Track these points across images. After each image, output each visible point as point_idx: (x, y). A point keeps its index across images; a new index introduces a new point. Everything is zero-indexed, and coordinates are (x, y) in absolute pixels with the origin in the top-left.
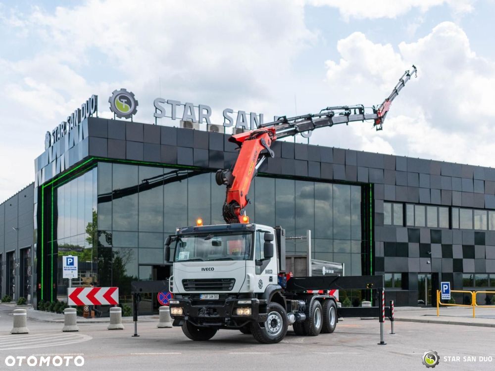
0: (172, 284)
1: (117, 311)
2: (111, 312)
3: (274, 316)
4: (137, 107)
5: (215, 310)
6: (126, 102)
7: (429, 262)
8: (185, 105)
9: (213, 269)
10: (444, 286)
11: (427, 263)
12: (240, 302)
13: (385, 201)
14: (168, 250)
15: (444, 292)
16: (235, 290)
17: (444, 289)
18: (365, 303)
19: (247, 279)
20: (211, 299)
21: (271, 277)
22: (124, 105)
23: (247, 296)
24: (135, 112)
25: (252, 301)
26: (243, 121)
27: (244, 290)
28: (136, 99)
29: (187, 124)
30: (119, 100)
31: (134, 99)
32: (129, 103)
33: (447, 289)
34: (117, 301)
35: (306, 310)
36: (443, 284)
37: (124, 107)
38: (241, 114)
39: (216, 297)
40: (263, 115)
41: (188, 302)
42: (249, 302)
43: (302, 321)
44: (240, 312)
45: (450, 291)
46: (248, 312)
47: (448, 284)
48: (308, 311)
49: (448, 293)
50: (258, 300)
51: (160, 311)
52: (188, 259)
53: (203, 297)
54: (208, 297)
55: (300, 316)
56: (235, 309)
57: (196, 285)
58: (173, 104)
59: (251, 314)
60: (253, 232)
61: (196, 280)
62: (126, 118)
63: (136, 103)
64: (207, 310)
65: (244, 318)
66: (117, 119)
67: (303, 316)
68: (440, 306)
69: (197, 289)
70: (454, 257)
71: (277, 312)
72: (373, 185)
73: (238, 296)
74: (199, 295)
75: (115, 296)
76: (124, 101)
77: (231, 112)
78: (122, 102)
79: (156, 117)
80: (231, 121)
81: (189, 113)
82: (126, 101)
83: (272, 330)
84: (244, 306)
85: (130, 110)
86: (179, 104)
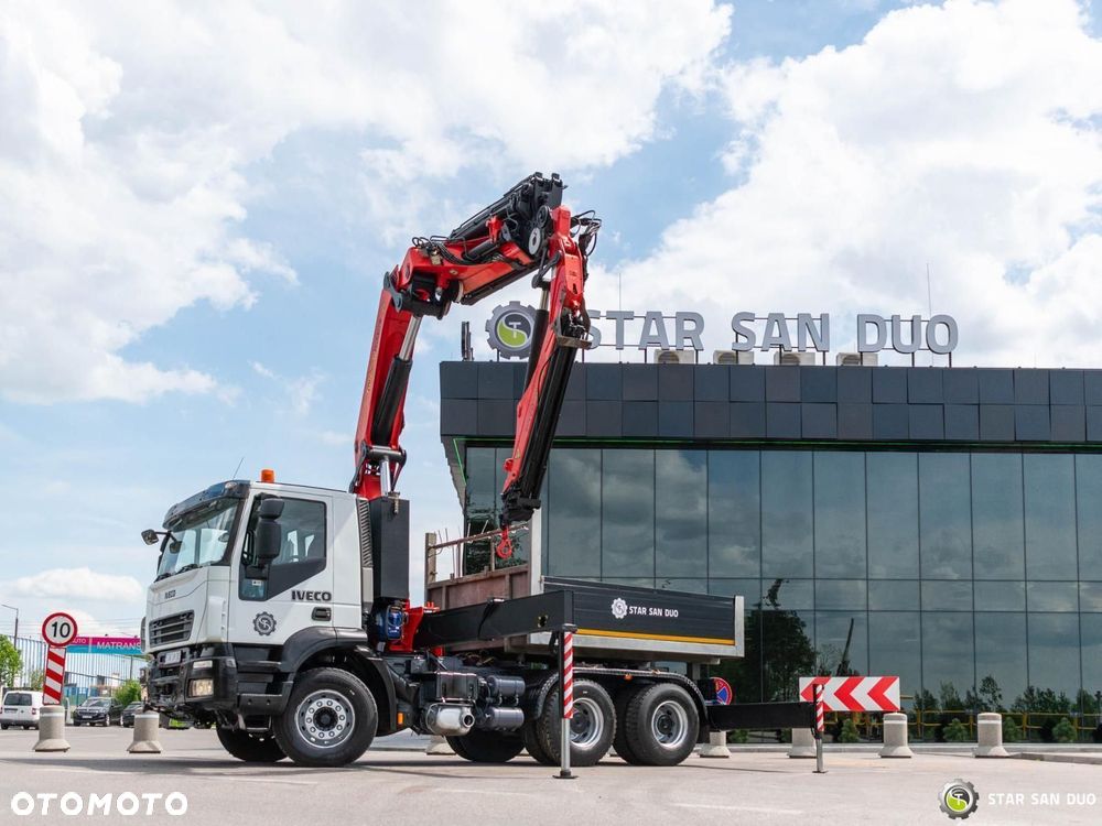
3: (326, 701)
6: (518, 327)
8: (646, 318)
12: (196, 665)
20: (174, 660)
21: (322, 610)
22: (515, 332)
25: (215, 662)
26: (780, 335)
27: (202, 637)
29: (666, 355)
30: (504, 325)
32: (525, 327)
37: (515, 336)
38: (776, 320)
39: (178, 657)
40: (827, 316)
42: (209, 665)
44: (198, 688)
46: (208, 688)
50: (233, 661)
53: (168, 658)
56: (190, 682)
58: (620, 318)
59: (212, 693)
60: (240, 501)
62: (521, 358)
66: (502, 359)
69: (163, 641)
71: (334, 692)
73: (195, 650)
74: (164, 652)
76: (515, 324)
77: (750, 317)
78: (512, 326)
80: (750, 335)
82: (519, 323)
83: (316, 733)
84: (203, 675)
85: (527, 341)
86: (630, 316)
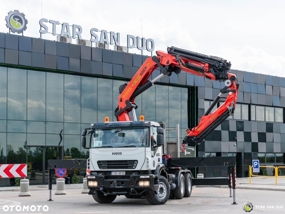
0: (89, 164)
1: (26, 182)
2: (21, 183)
3: (161, 185)
4: (27, 24)
5: (122, 183)
6: (18, 21)
7: (235, 145)
8: (62, 25)
9: (121, 153)
10: (255, 162)
11: (234, 145)
12: (141, 177)
13: (206, 100)
14: (85, 139)
15: (255, 167)
16: (138, 168)
17: (255, 165)
18: (200, 175)
19: (146, 161)
20: (119, 175)
21: (159, 159)
23: (146, 172)
24: (25, 28)
25: (150, 176)
26: (105, 38)
27: (144, 168)
28: (26, 19)
29: (63, 38)
30: (13, 19)
31: (24, 18)
32: (20, 21)
33: (257, 164)
34: (26, 174)
35: (176, 181)
36: (254, 161)
37: (17, 24)
38: (104, 33)
39: (124, 174)
40: (119, 33)
41: (102, 177)
42: (148, 177)
43: (174, 189)
44: (141, 184)
45: (259, 166)
46: (147, 184)
47: (257, 162)
48: (177, 182)
49: (258, 168)
50: (154, 175)
51: (57, 182)
52: (101, 146)
53: (113, 174)
54: (117, 173)
55: (173, 185)
56: (138, 182)
57: (108, 165)
58: (54, 23)
59: (149, 185)
60: (149, 127)
61: (108, 161)
62: (18, 33)
63: (26, 22)
64: (117, 183)
65: (144, 188)
66: (11, 33)
67: (174, 185)
68: (252, 176)
69: (108, 168)
70: (252, 142)
71: (163, 183)
72: (197, 88)
73: (140, 172)
74: (110, 172)
75: (25, 171)
77: (96, 30)
78: (16, 20)
79: (41, 33)
80: (96, 37)
81: (66, 31)
82: (19, 19)
83: (160, 195)
84: (144, 180)
85: (21, 27)
86: (58, 23)
